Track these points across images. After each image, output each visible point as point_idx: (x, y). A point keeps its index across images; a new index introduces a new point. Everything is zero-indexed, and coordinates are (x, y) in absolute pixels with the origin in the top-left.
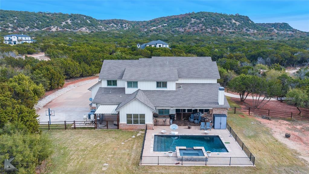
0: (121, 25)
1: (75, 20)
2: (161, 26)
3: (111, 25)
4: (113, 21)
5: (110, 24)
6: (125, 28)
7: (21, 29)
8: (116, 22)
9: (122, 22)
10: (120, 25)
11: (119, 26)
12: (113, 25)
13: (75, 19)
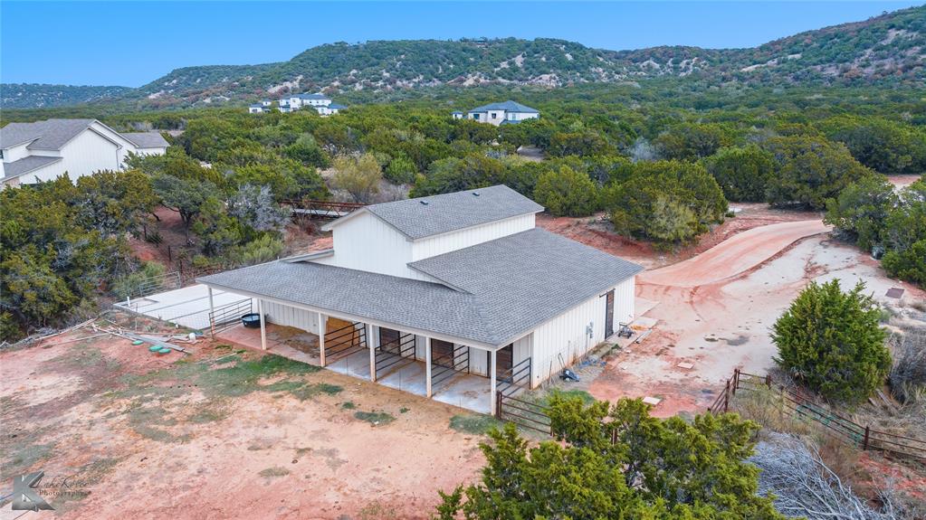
0: (676, 62)
1: (536, 55)
2: (776, 60)
3: (645, 63)
4: (651, 54)
5: (643, 62)
6: (685, 70)
7: (404, 82)
8: (662, 54)
9: (679, 54)
10: (673, 62)
11: (669, 67)
12: (648, 65)
13: (536, 53)
